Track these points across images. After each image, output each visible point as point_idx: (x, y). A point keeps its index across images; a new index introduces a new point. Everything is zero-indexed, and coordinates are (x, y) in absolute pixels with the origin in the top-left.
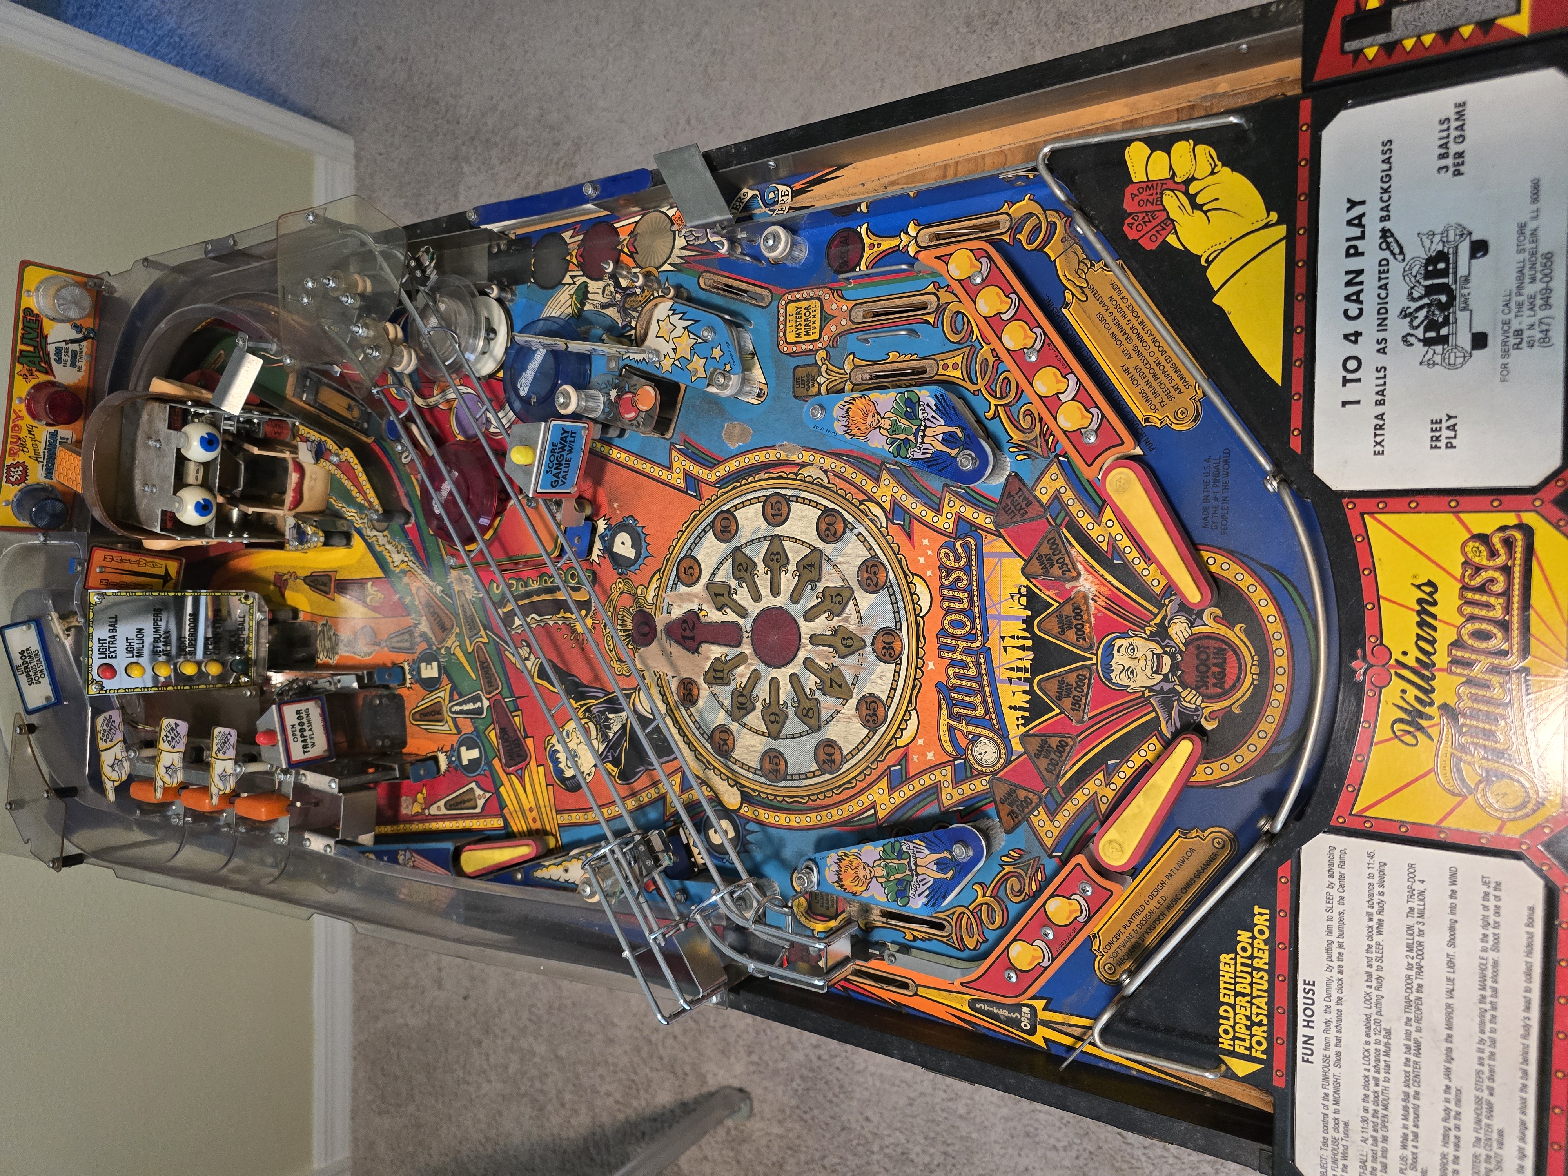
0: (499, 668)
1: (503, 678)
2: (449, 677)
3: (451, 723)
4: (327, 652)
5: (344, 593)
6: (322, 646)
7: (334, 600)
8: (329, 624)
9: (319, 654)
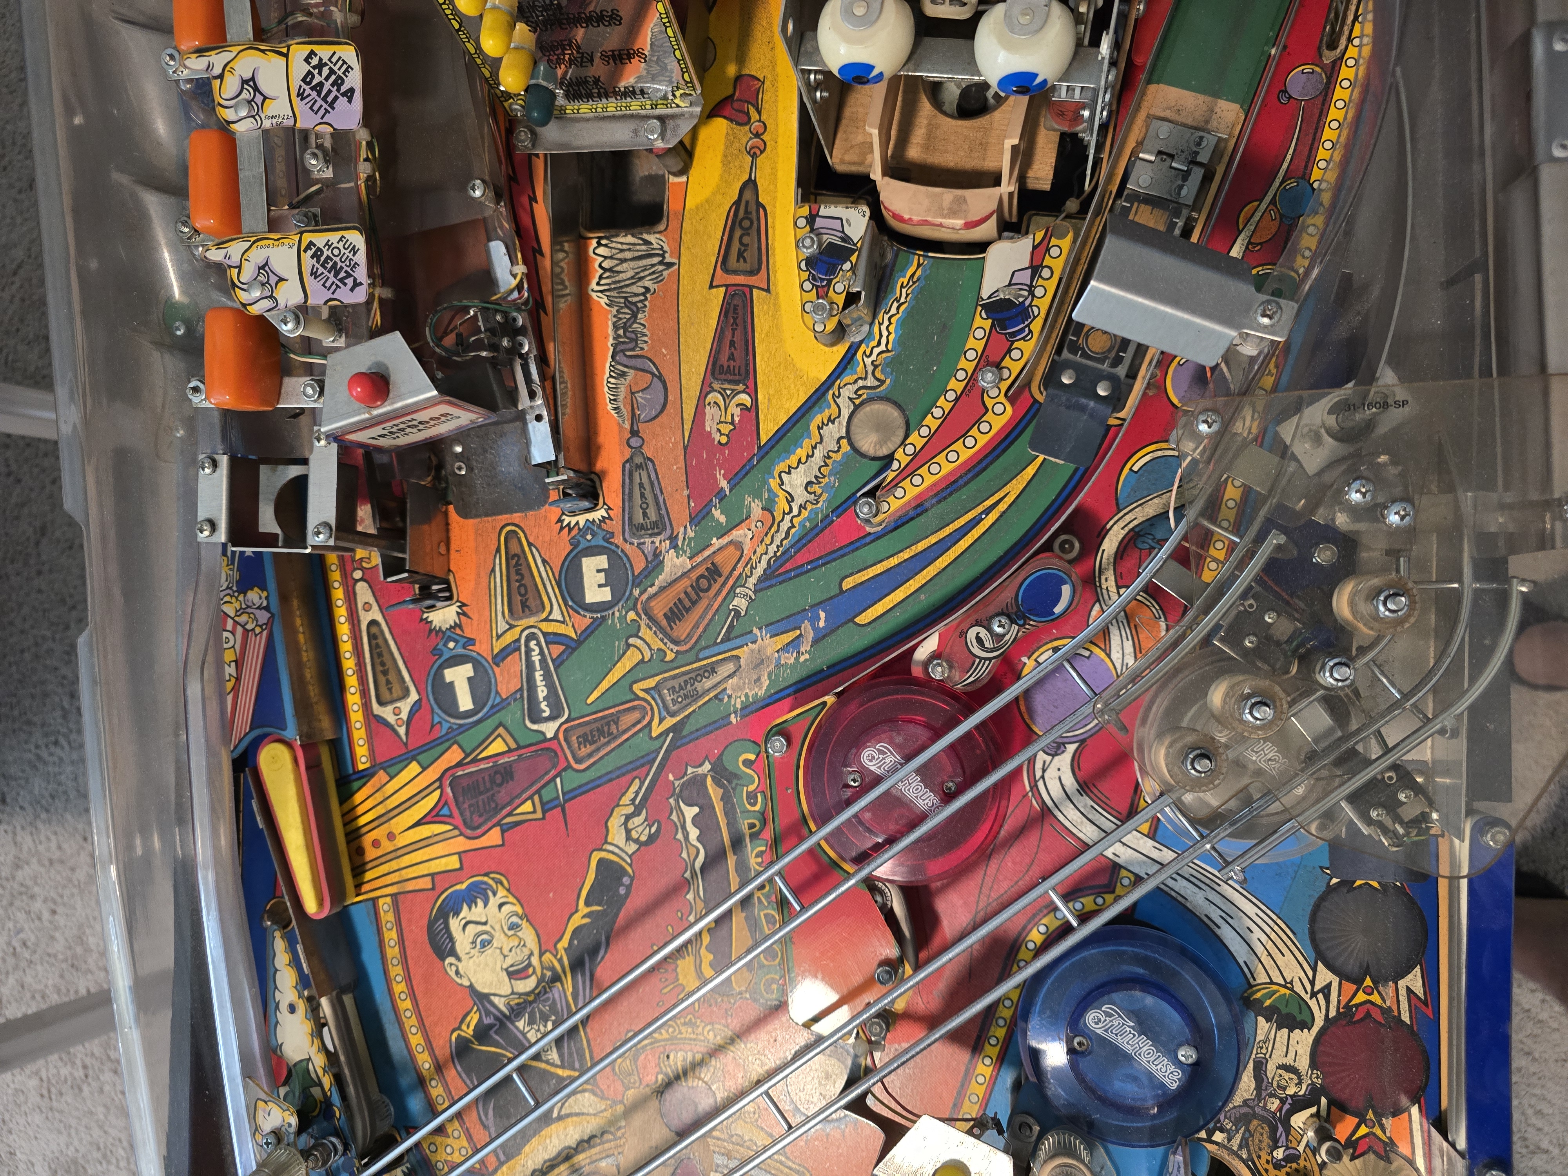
0: (609, 765)
1: (592, 774)
2: (588, 633)
3: (509, 638)
4: (610, 270)
5: (726, 316)
6: (622, 251)
7: (711, 287)
8: (665, 273)
9: (604, 242)
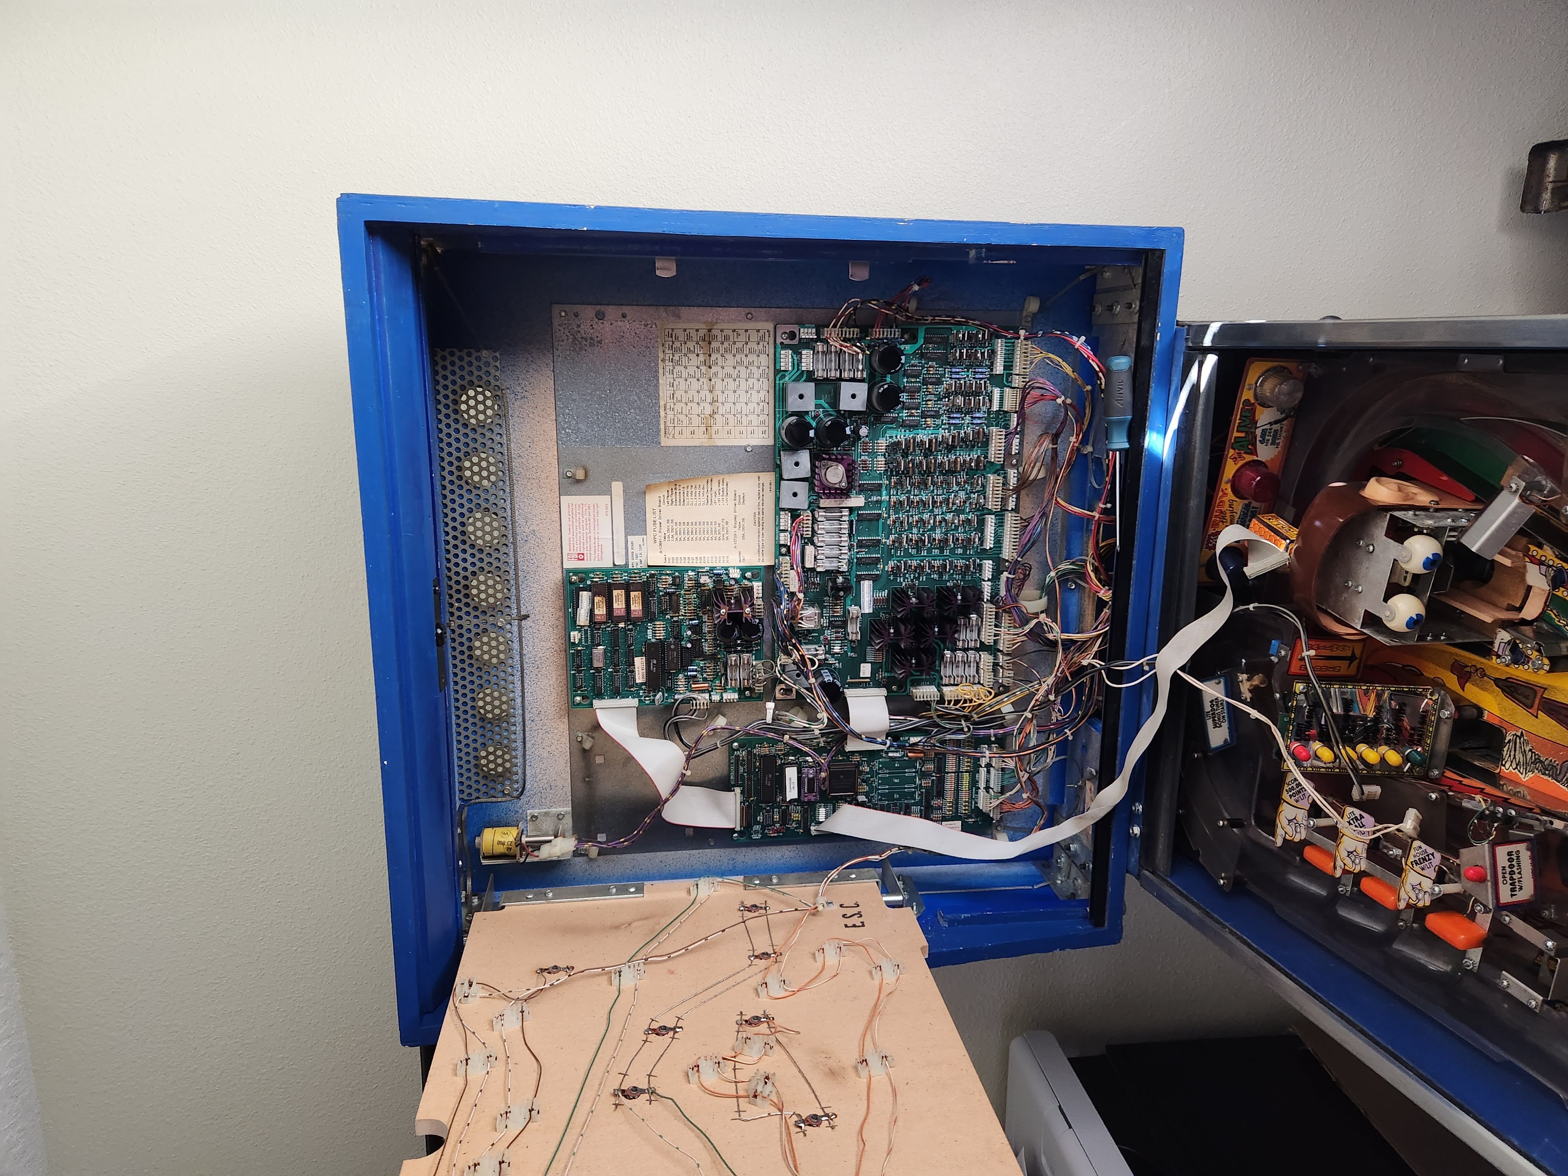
4: (1517, 765)
5: (1552, 715)
6: (1510, 756)
7: (1537, 717)
8: (1525, 738)
9: (1504, 763)
